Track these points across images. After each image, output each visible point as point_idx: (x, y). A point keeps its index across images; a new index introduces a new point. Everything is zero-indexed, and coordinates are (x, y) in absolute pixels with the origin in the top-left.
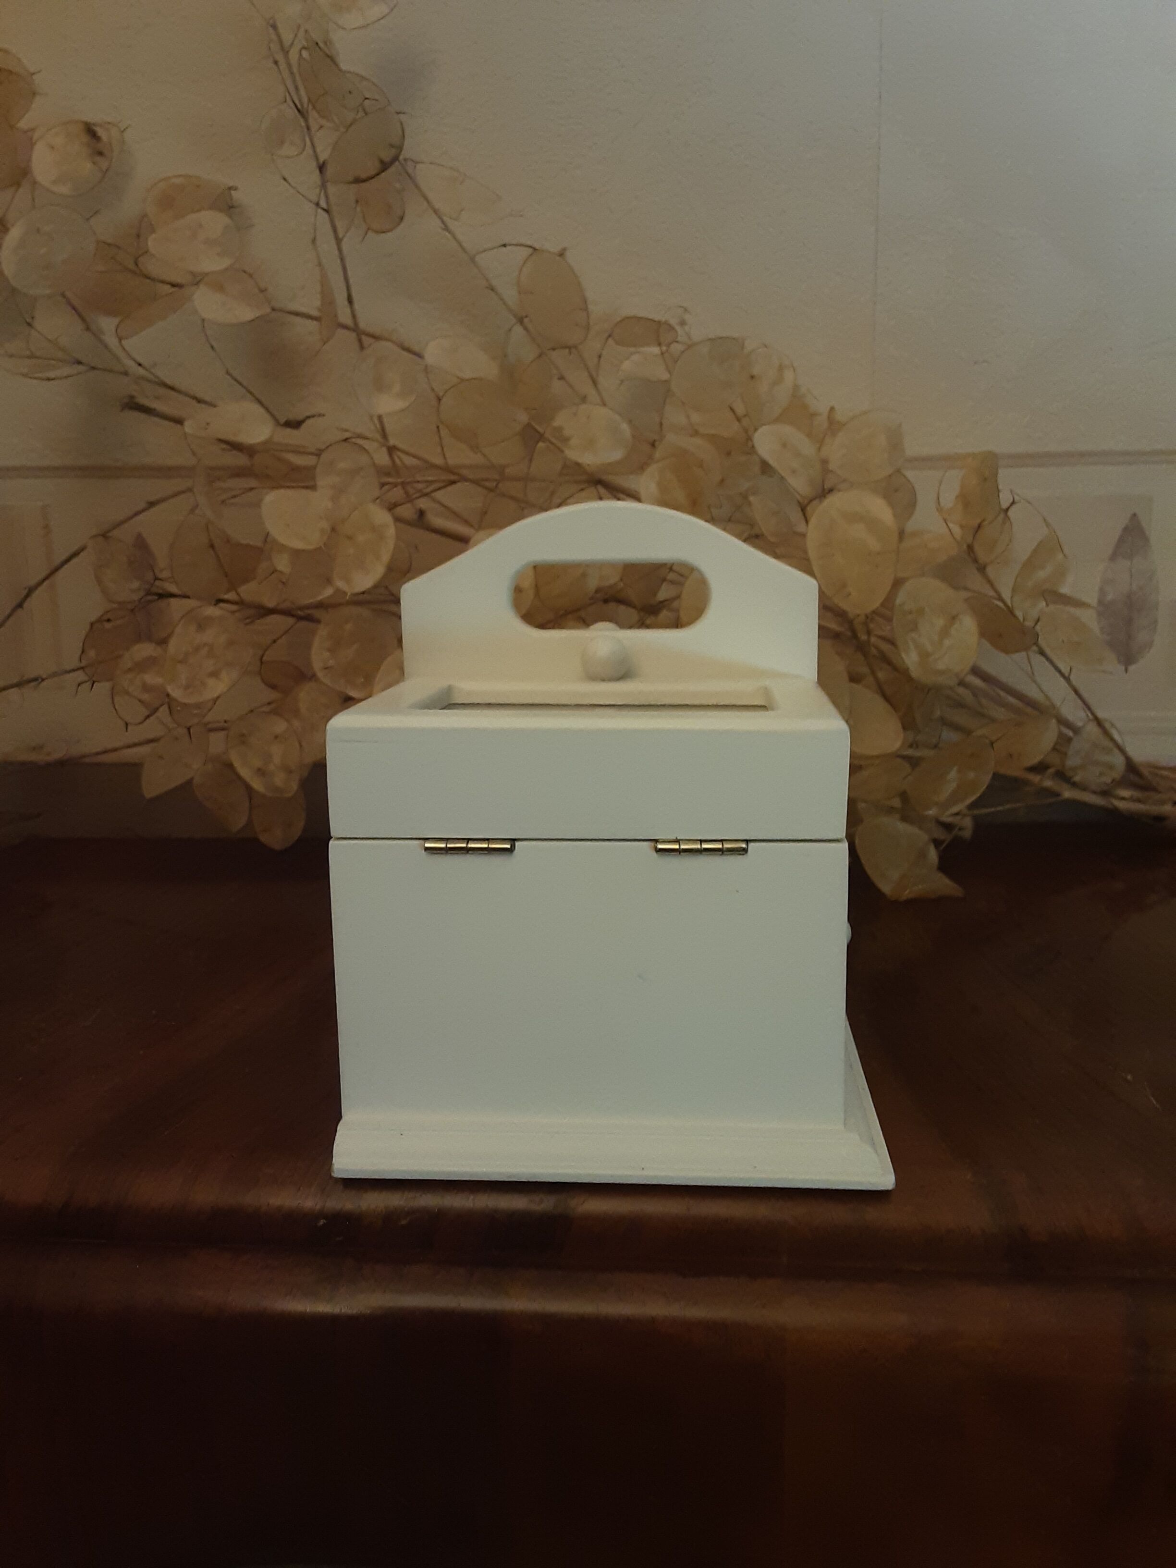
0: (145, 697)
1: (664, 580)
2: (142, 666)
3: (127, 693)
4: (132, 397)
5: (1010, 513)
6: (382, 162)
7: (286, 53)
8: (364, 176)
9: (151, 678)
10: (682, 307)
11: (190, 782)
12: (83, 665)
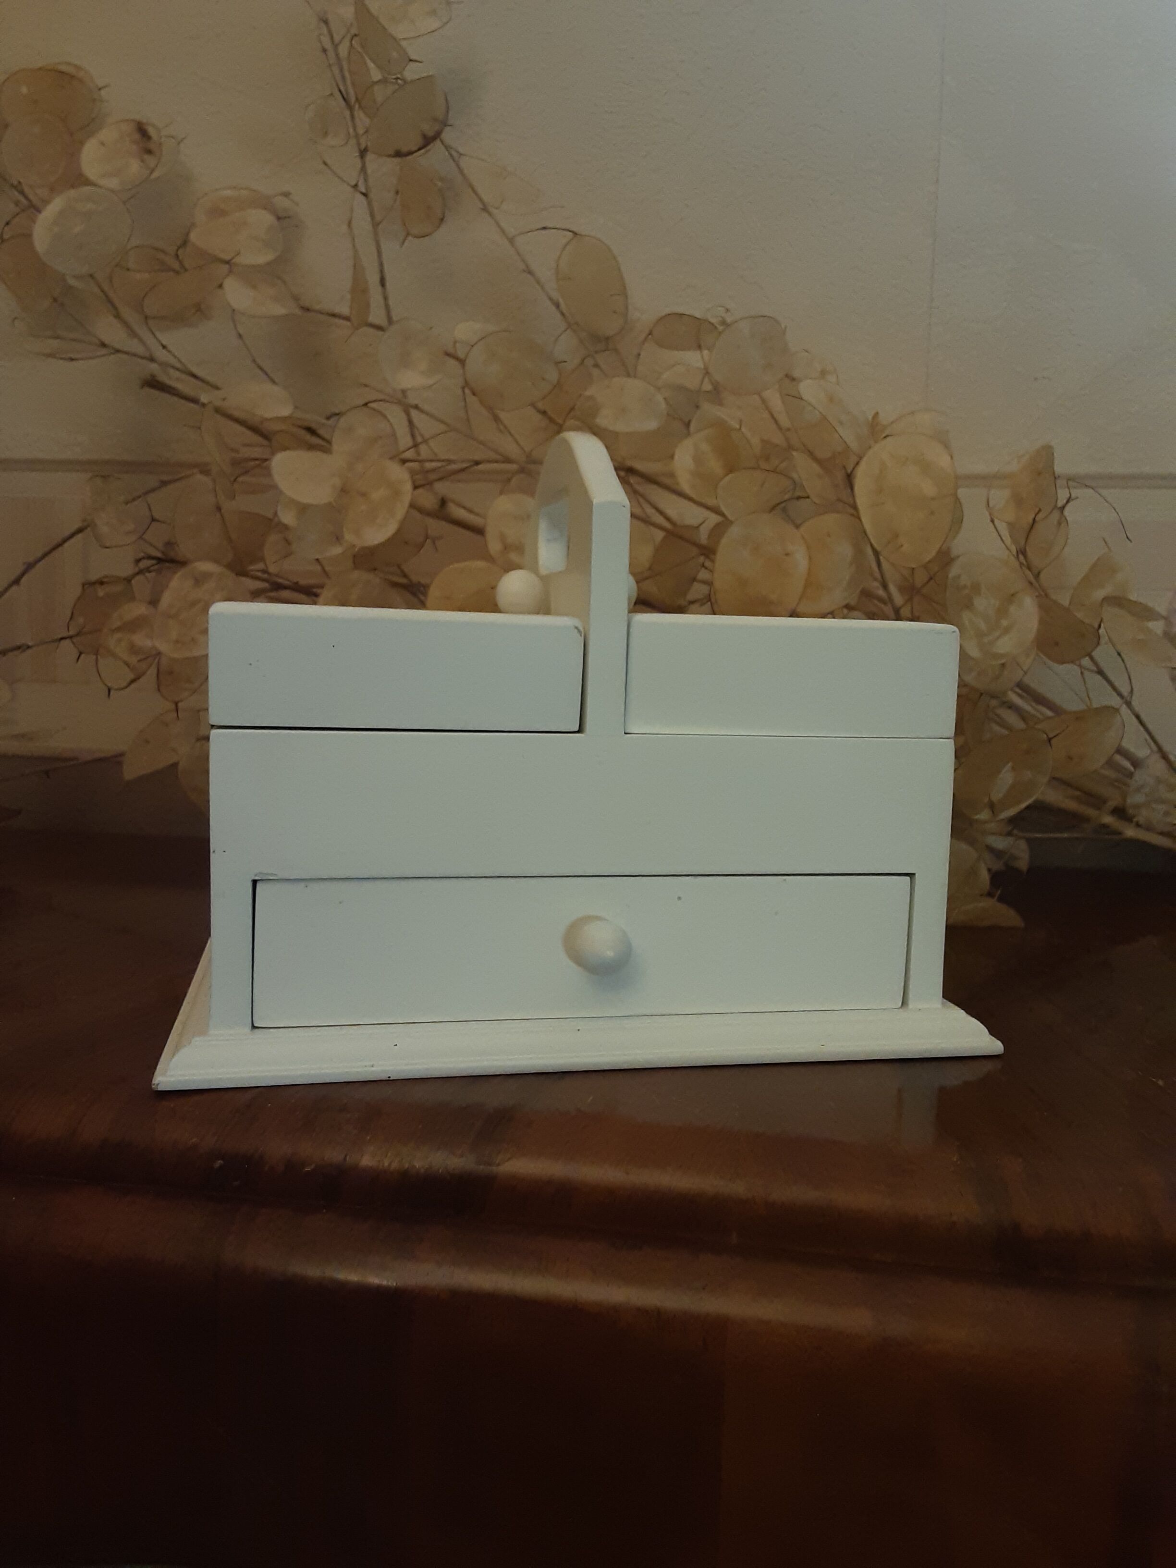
0: (133, 660)
1: (694, 579)
2: (132, 626)
3: (113, 655)
4: (153, 376)
5: (1066, 512)
6: (424, 136)
7: (336, 46)
8: (405, 149)
9: (141, 640)
10: (724, 307)
11: (175, 765)
12: (71, 633)
